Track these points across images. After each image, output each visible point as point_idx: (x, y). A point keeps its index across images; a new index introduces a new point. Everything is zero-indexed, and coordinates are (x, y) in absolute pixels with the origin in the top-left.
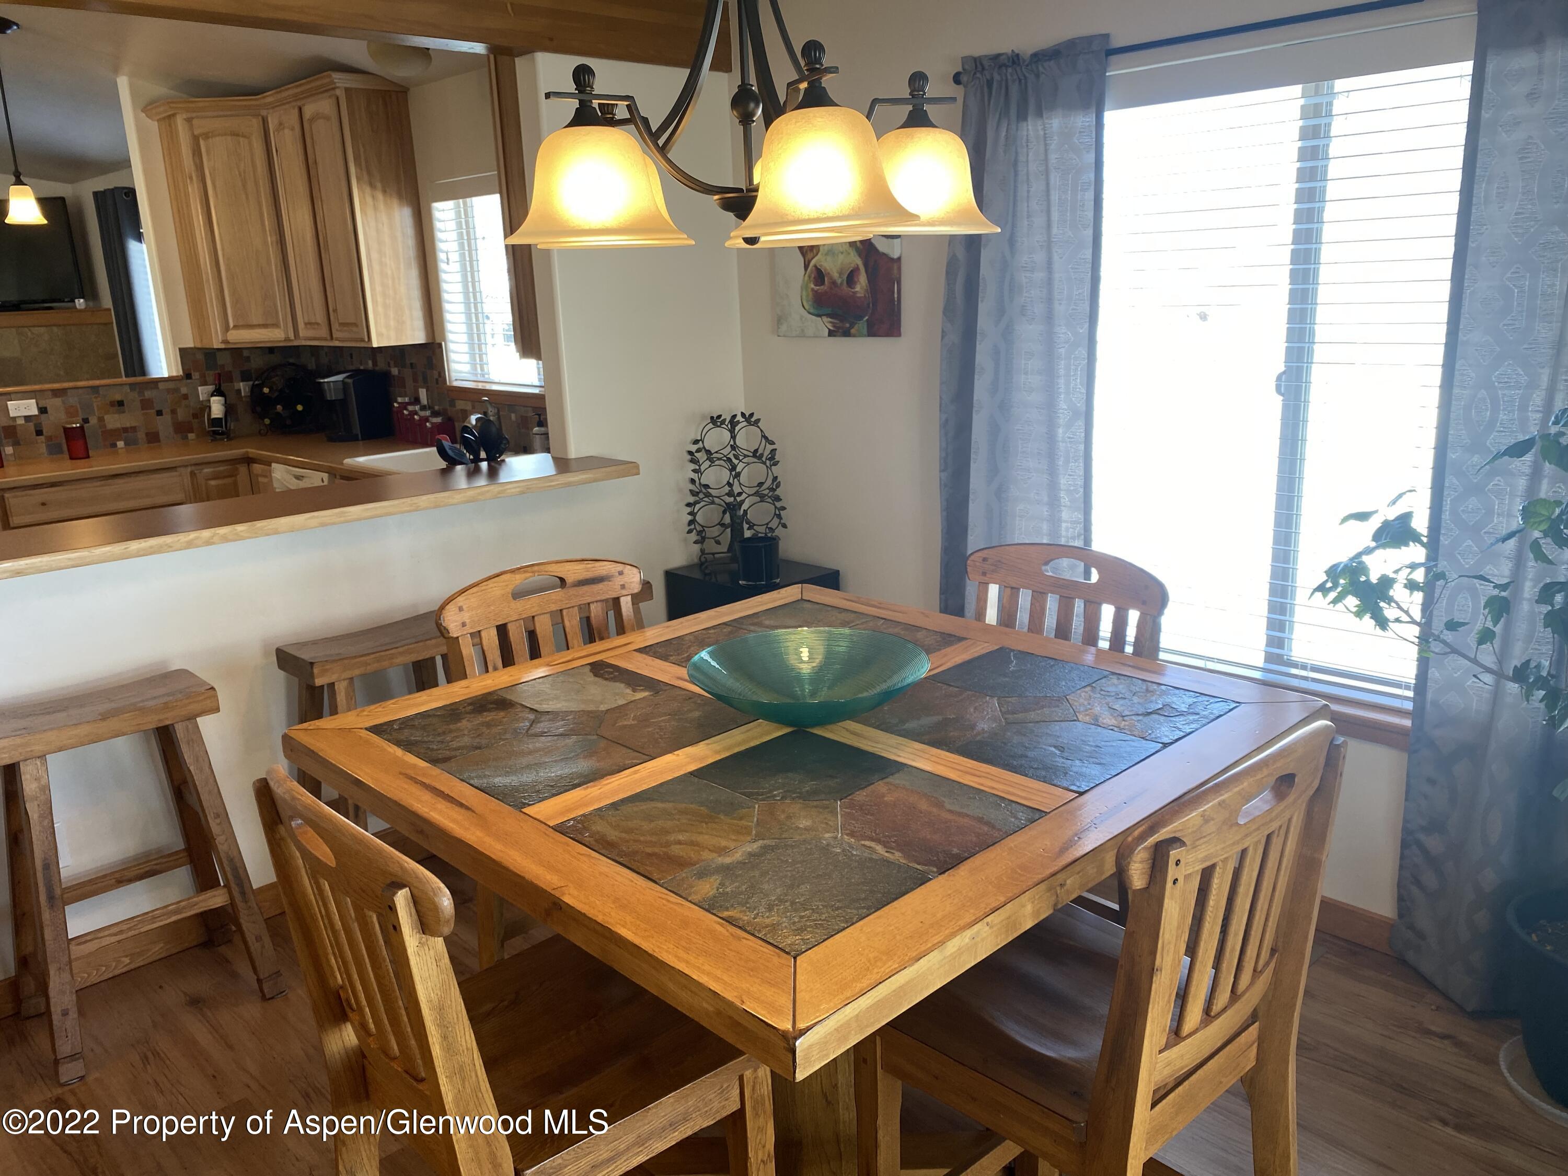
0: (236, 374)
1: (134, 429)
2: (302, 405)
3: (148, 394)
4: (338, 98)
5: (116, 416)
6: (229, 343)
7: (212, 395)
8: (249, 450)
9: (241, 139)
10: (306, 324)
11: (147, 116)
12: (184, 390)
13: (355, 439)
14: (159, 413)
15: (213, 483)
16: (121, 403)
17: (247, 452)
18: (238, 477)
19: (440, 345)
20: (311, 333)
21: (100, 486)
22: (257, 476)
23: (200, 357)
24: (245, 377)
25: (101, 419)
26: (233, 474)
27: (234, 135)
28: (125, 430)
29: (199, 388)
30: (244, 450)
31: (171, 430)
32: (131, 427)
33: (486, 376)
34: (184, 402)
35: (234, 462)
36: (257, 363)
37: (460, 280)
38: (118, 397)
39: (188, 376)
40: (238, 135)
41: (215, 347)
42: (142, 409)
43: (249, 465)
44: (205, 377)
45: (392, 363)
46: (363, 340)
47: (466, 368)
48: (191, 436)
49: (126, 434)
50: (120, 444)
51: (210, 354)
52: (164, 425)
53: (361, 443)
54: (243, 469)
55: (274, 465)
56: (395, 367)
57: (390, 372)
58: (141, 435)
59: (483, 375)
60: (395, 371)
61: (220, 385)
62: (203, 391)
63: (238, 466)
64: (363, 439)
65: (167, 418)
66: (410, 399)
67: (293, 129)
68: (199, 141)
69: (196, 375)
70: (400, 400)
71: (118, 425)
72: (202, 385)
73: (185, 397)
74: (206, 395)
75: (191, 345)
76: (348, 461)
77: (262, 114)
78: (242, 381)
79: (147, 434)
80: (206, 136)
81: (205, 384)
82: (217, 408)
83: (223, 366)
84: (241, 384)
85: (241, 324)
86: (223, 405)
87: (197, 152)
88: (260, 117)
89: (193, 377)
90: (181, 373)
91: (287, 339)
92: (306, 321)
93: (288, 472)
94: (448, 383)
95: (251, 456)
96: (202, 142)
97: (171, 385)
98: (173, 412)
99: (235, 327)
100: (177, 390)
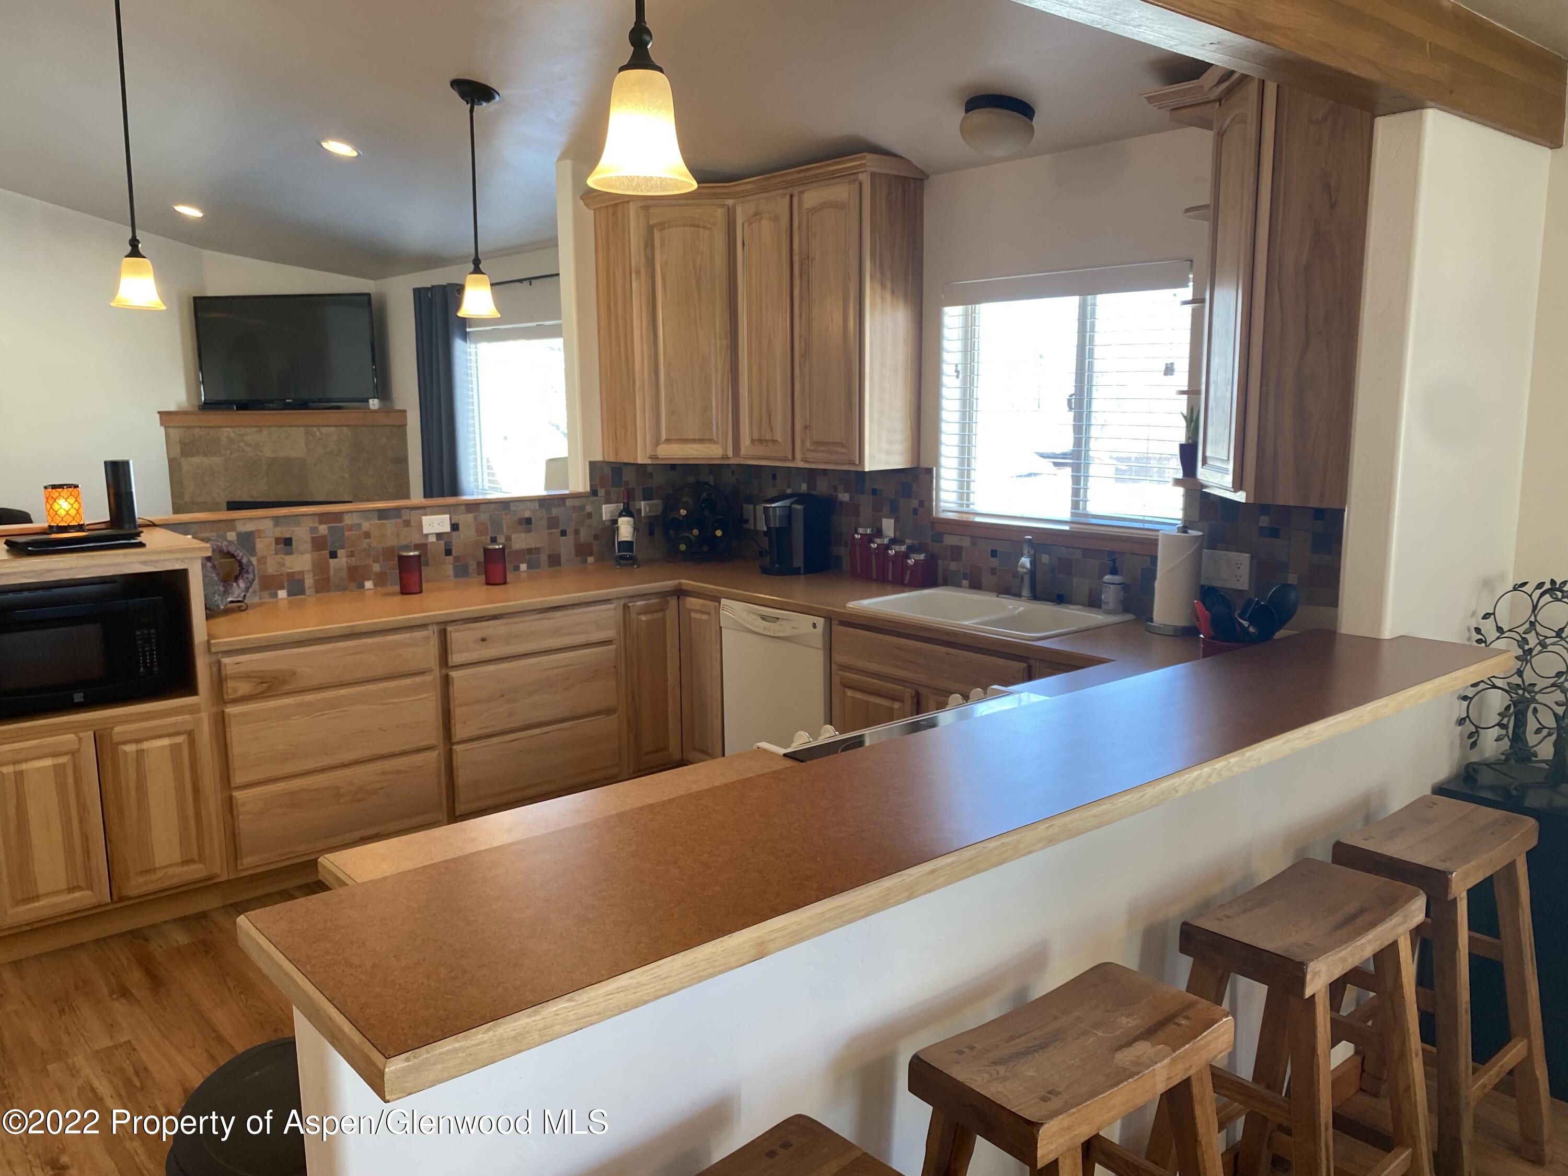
0: (638, 493)
1: (537, 550)
2: (722, 530)
3: (555, 512)
4: (861, 184)
5: (523, 535)
6: (658, 458)
7: (620, 515)
8: (683, 581)
9: (701, 230)
10: (753, 441)
11: (586, 205)
12: (589, 508)
13: (796, 572)
14: (564, 533)
15: (643, 618)
16: (528, 521)
17: (680, 584)
18: (667, 612)
19: (929, 471)
20: (760, 450)
21: (536, 620)
22: (690, 611)
23: (607, 471)
24: (647, 496)
25: (508, 539)
26: (662, 609)
27: (694, 226)
28: (530, 551)
29: (604, 506)
30: (677, 581)
31: (573, 552)
32: (536, 549)
33: (971, 507)
34: (588, 522)
35: (664, 595)
36: (659, 480)
37: (958, 397)
38: (527, 514)
39: (594, 492)
40: (698, 226)
41: (639, 462)
42: (549, 529)
43: (678, 598)
44: (610, 494)
45: (841, 488)
46: (854, 464)
47: (953, 497)
48: (590, 560)
49: (529, 556)
50: (523, 567)
51: (617, 469)
52: (566, 547)
53: (802, 577)
54: (673, 602)
55: (724, 601)
56: (845, 491)
57: (837, 497)
58: (544, 558)
59: (968, 506)
60: (844, 497)
61: (628, 504)
62: (607, 511)
63: (668, 598)
64: (805, 574)
65: (570, 538)
66: (872, 530)
67: (776, 219)
68: (653, 231)
69: (602, 492)
70: (861, 530)
71: (524, 546)
72: (606, 503)
73: (590, 515)
74: (609, 515)
75: (600, 458)
76: (852, 605)
77: (727, 204)
78: (644, 500)
79: (549, 556)
80: (662, 226)
81: (608, 502)
82: (626, 529)
83: (627, 482)
84: (643, 503)
85: (674, 437)
86: (632, 526)
87: (649, 244)
88: (726, 207)
89: (599, 494)
90: (588, 489)
91: (725, 457)
92: (756, 437)
93: (750, 612)
94: (934, 515)
95: (684, 588)
96: (657, 234)
97: (577, 502)
98: (577, 532)
99: (668, 441)
100: (582, 508)
